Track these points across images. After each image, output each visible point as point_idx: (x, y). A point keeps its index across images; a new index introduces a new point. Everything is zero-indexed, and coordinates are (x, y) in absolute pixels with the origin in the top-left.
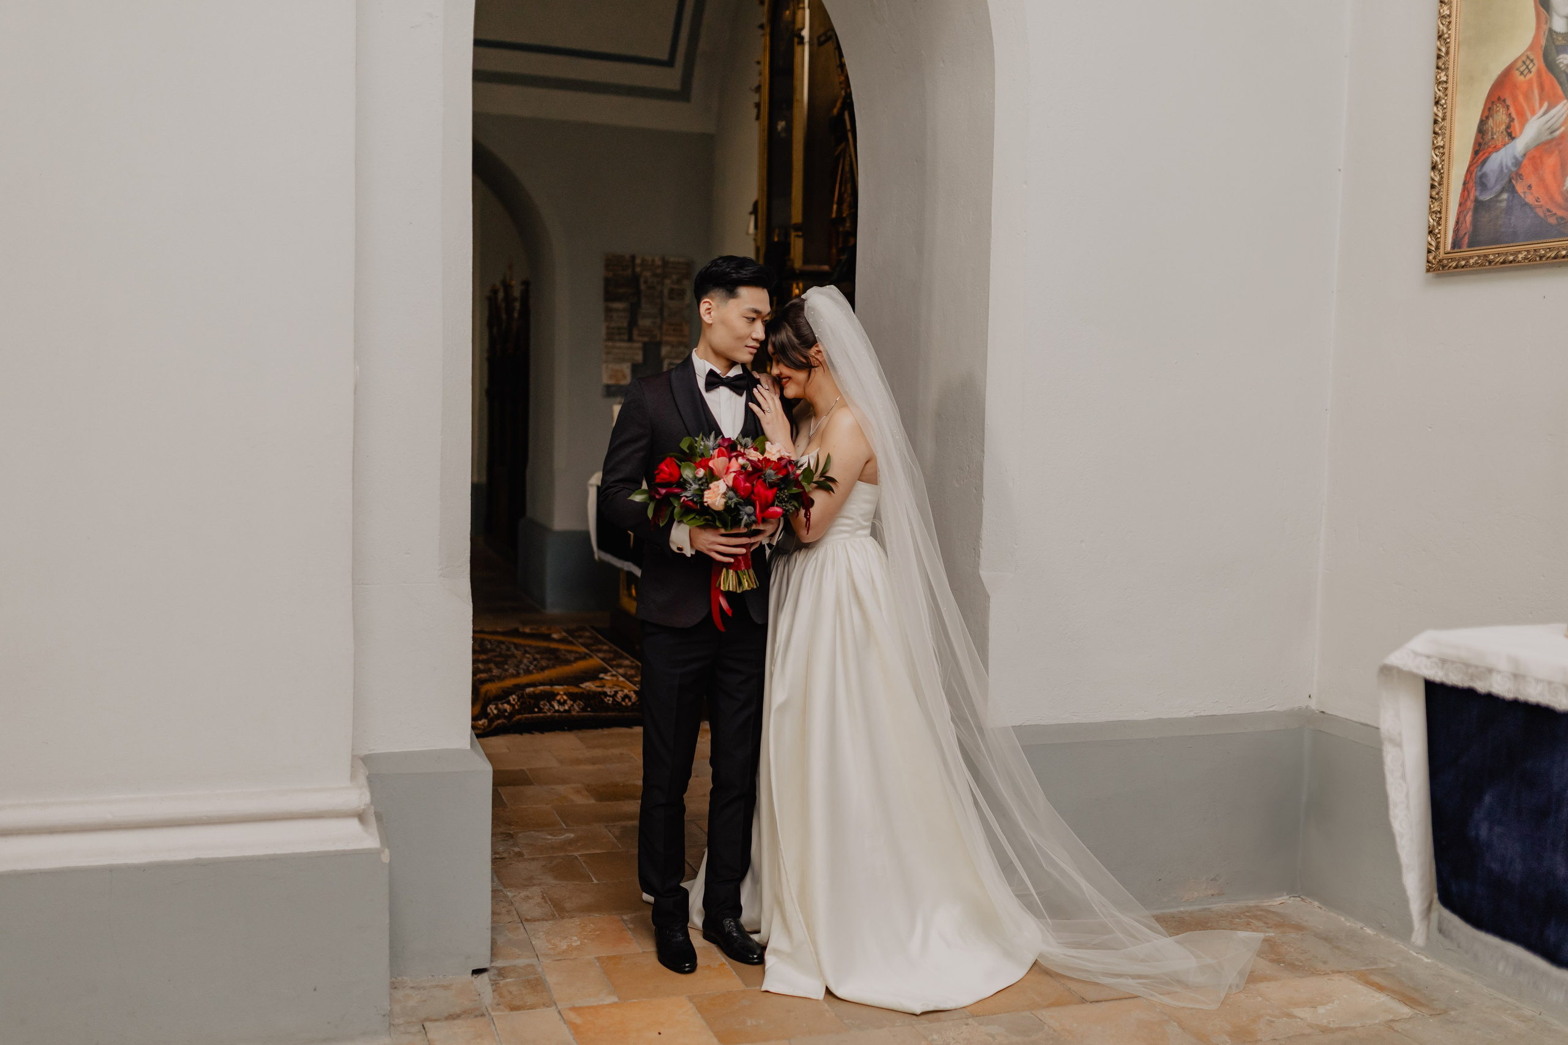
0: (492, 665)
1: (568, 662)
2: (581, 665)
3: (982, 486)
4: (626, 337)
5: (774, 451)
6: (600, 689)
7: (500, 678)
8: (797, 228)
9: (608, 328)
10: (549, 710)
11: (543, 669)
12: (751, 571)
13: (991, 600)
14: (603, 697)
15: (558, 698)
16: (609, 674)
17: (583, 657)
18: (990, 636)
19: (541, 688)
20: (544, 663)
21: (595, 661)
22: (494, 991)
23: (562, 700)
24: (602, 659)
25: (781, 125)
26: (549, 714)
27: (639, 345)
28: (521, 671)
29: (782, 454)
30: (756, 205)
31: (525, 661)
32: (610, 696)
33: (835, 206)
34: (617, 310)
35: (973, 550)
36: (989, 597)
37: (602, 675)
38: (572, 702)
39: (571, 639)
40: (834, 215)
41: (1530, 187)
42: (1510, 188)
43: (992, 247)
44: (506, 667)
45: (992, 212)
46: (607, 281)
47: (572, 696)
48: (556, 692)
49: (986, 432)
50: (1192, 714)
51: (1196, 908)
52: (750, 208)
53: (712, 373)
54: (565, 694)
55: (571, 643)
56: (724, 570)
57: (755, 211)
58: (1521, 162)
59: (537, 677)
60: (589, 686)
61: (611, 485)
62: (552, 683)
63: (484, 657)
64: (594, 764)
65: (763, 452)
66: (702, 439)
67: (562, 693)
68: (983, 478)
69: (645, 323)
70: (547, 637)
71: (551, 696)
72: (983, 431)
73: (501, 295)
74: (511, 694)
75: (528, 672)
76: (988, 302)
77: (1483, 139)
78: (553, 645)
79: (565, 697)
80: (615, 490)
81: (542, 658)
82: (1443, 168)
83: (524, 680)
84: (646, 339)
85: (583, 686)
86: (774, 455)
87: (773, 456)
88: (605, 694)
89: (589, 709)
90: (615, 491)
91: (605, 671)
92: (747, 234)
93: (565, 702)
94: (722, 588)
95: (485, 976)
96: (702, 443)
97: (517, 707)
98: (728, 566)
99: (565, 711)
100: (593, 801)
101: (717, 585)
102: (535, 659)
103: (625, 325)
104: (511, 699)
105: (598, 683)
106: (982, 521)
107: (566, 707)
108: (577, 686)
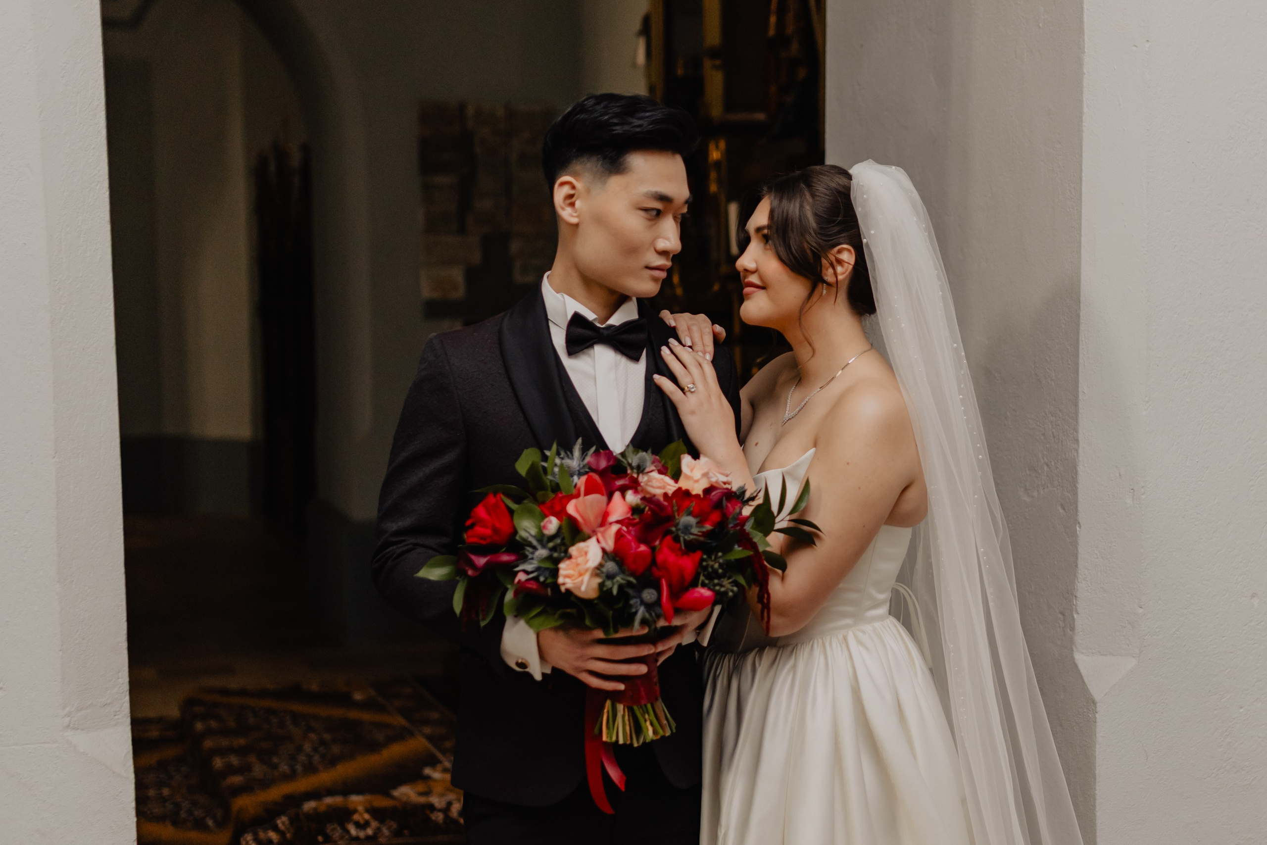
0: (253, 759)
1: (374, 747)
2: (396, 751)
3: (1075, 503)
4: (455, 228)
5: (697, 474)
6: (422, 800)
7: (265, 784)
8: (713, 53)
9: (428, 214)
10: (342, 838)
11: (333, 762)
12: (660, 705)
13: (1098, 709)
14: (428, 812)
15: (356, 817)
16: (439, 767)
17: (400, 735)
18: (1097, 772)
19: (329, 800)
20: (336, 749)
21: (418, 744)
23: (362, 822)
24: (430, 738)
26: (342, 843)
27: (476, 239)
28: (299, 768)
29: (714, 480)
30: (647, 21)
31: (307, 747)
32: (439, 810)
33: (773, 19)
34: (440, 187)
35: (1060, 616)
36: (1094, 703)
37: (427, 771)
38: (378, 825)
39: (382, 701)
40: (772, 32)
43: (1085, 71)
44: (275, 760)
47: (378, 814)
48: (351, 806)
49: (1080, 406)
52: (637, 25)
53: (577, 320)
54: (367, 811)
55: (381, 710)
56: (608, 703)
57: (646, 30)
59: (325, 777)
60: (407, 792)
61: (394, 539)
62: (346, 788)
63: (242, 741)
65: (676, 475)
66: (558, 454)
67: (360, 808)
68: (1076, 488)
69: (483, 205)
70: (344, 700)
71: (343, 815)
72: (1076, 405)
74: (278, 814)
75: (310, 769)
76: (1081, 170)
78: (354, 714)
79: (367, 816)
80: (398, 549)
81: (333, 742)
83: (301, 785)
84: (486, 230)
85: (396, 793)
86: (697, 481)
87: (696, 485)
88: (431, 807)
89: (407, 833)
90: (399, 551)
91: (433, 762)
92: (634, 65)
93: (367, 824)
94: (604, 738)
96: (558, 461)
97: (288, 835)
98: (615, 696)
99: (368, 838)
101: (596, 731)
102: (322, 742)
103: (454, 209)
104: (279, 822)
105: (421, 787)
106: (1076, 566)
107: (370, 832)
108: (388, 795)
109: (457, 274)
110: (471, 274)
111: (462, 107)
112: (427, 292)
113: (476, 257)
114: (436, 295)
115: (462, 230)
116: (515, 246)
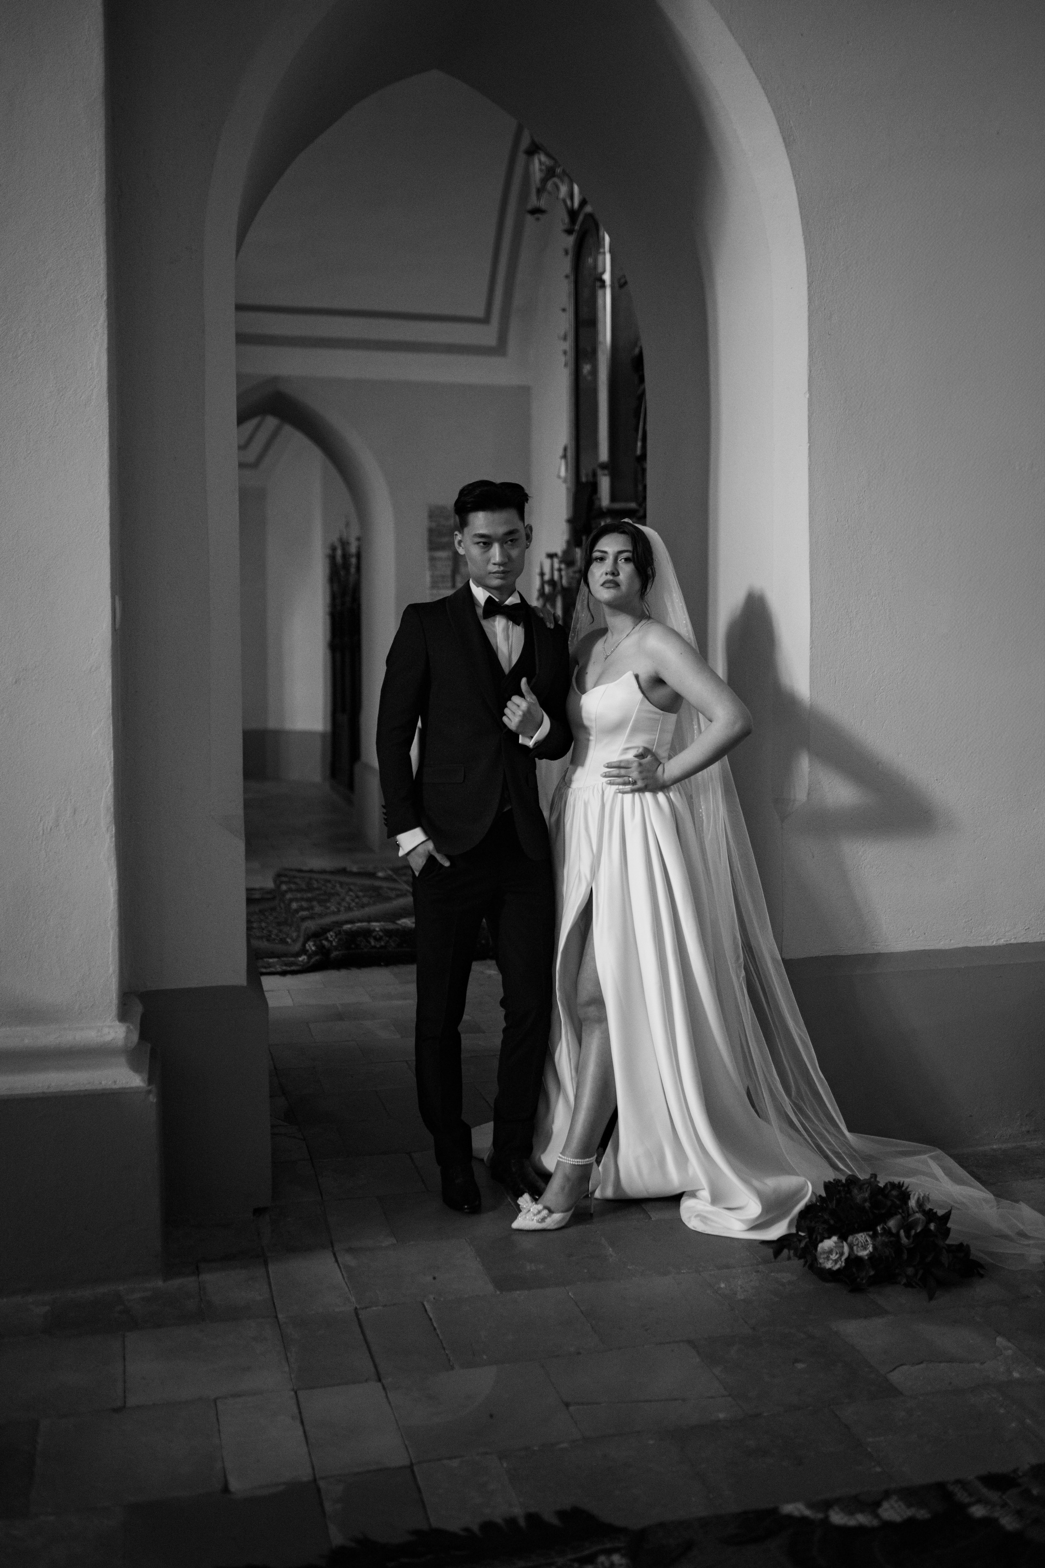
0: (315, 903)
1: (389, 899)
4: (449, 584)
7: (321, 916)
8: (603, 466)
9: (432, 576)
10: (366, 946)
11: (363, 906)
15: (375, 934)
19: (359, 924)
20: (365, 901)
22: (273, 1231)
23: (378, 937)
25: (587, 368)
26: (366, 950)
28: (342, 909)
30: (565, 449)
31: (348, 899)
33: (639, 444)
34: (440, 559)
38: (387, 939)
39: (395, 876)
40: (639, 452)
44: (328, 904)
46: (431, 531)
47: (388, 933)
48: (372, 928)
51: (1010, 1145)
52: (560, 452)
53: (490, 601)
54: (382, 930)
55: (394, 880)
57: (566, 455)
59: (357, 914)
62: (370, 920)
63: (309, 895)
64: (405, 999)
67: (378, 929)
70: (372, 875)
71: (368, 933)
73: (339, 552)
74: (329, 931)
75: (349, 909)
78: (377, 883)
79: (382, 934)
81: (364, 896)
83: (342, 917)
85: (399, 922)
89: (405, 945)
92: (559, 477)
93: (381, 938)
95: (266, 1216)
97: (334, 944)
99: (382, 947)
100: (398, 1036)
102: (357, 897)
103: (449, 573)
104: (329, 936)
107: (383, 943)
108: (394, 922)
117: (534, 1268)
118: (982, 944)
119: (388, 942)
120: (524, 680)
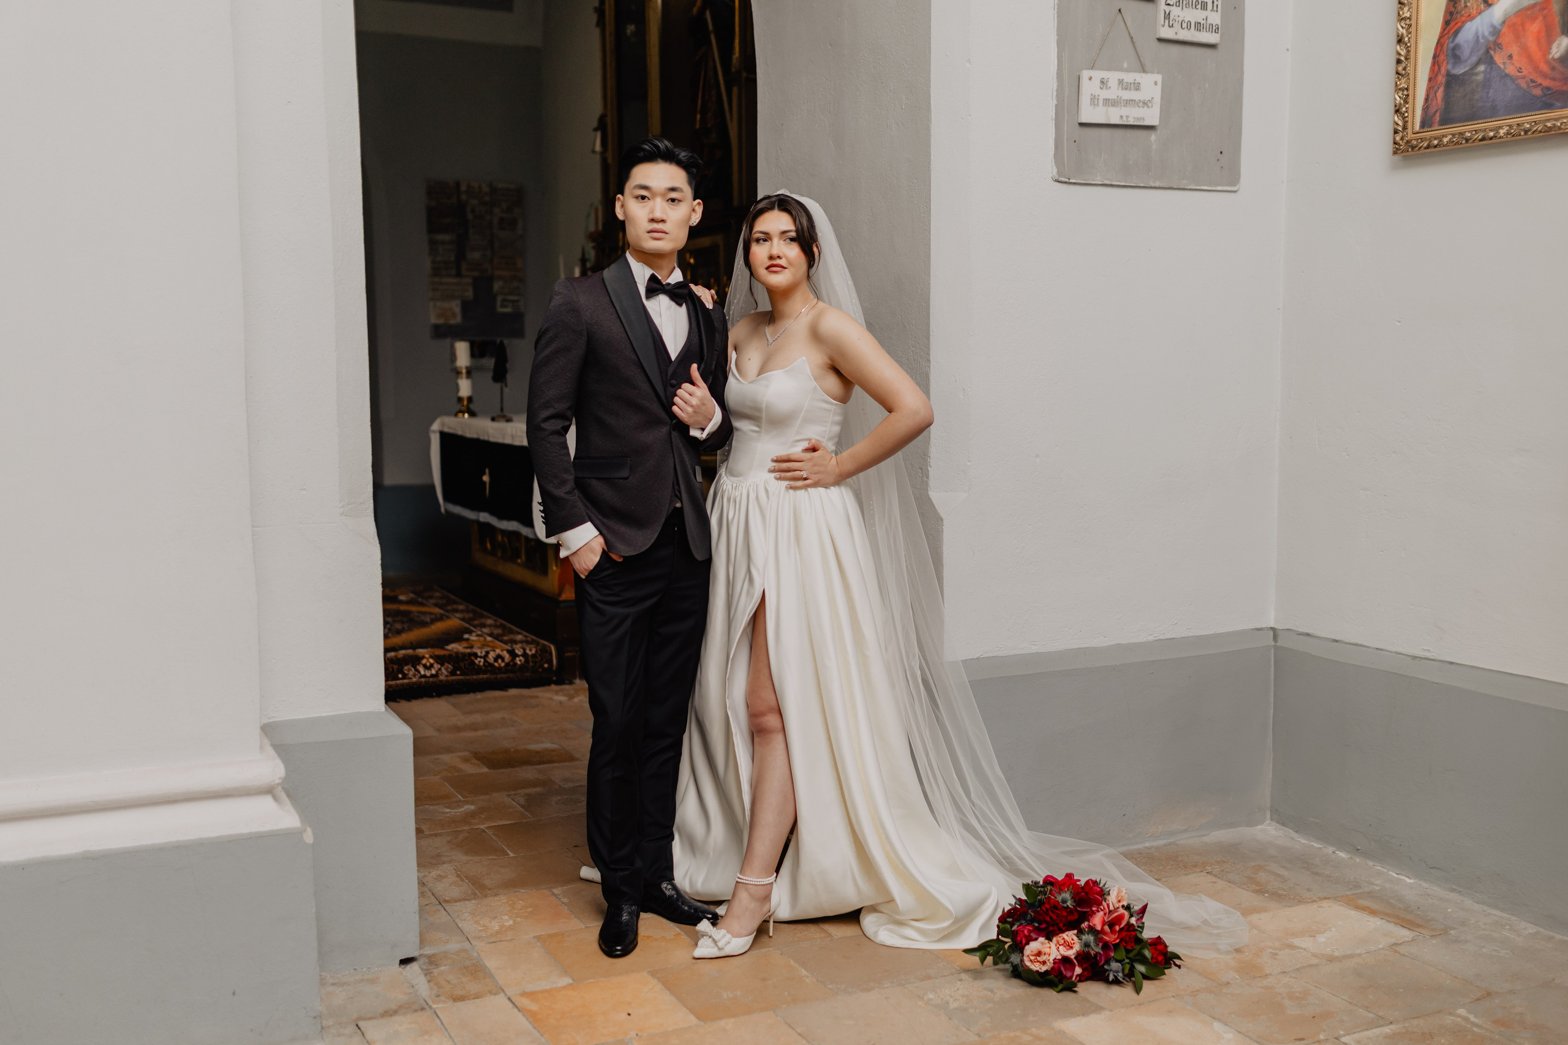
1: (424, 624)
2: (439, 627)
4: (454, 272)
6: (469, 651)
9: (433, 262)
10: (415, 675)
11: (398, 632)
13: (944, 523)
14: (473, 658)
15: (424, 661)
16: (474, 634)
17: (441, 618)
18: (944, 562)
19: (403, 652)
20: (398, 626)
21: (454, 622)
22: (429, 981)
23: (428, 664)
24: (463, 619)
25: (631, 29)
26: (414, 680)
27: (469, 280)
30: (602, 120)
32: (481, 657)
33: (698, 116)
34: (442, 243)
35: (919, 470)
36: (942, 520)
37: (466, 636)
38: (439, 666)
39: (420, 600)
40: (698, 126)
41: (1510, 57)
42: (1487, 58)
45: (932, 95)
46: (431, 212)
47: (439, 660)
48: (421, 655)
49: (931, 339)
50: (1151, 638)
51: (1161, 842)
52: (595, 124)
53: (651, 279)
54: (431, 657)
55: (422, 604)
57: (602, 126)
58: (1500, 31)
59: (396, 640)
60: (454, 647)
62: (414, 646)
64: (475, 730)
67: (427, 656)
69: (475, 256)
70: (394, 600)
71: (415, 661)
72: (928, 339)
77: (1455, 8)
78: (403, 608)
79: (431, 661)
81: (394, 621)
82: (1409, 42)
84: (476, 274)
85: (450, 647)
88: (476, 655)
89: (458, 672)
91: (470, 632)
92: (594, 152)
93: (432, 666)
95: (414, 967)
99: (432, 676)
100: (485, 770)
103: (452, 258)
105: (465, 644)
106: (930, 438)
107: (433, 672)
108: (442, 648)
109: (456, 306)
110: (466, 306)
111: (458, 184)
112: (434, 320)
113: (469, 294)
114: (440, 321)
115: (459, 274)
116: (497, 286)
117: (731, 996)
118: (1133, 641)
119: (440, 669)
120: (695, 366)
